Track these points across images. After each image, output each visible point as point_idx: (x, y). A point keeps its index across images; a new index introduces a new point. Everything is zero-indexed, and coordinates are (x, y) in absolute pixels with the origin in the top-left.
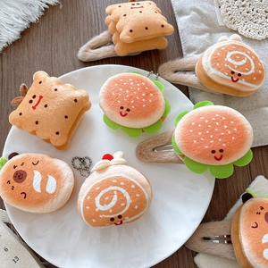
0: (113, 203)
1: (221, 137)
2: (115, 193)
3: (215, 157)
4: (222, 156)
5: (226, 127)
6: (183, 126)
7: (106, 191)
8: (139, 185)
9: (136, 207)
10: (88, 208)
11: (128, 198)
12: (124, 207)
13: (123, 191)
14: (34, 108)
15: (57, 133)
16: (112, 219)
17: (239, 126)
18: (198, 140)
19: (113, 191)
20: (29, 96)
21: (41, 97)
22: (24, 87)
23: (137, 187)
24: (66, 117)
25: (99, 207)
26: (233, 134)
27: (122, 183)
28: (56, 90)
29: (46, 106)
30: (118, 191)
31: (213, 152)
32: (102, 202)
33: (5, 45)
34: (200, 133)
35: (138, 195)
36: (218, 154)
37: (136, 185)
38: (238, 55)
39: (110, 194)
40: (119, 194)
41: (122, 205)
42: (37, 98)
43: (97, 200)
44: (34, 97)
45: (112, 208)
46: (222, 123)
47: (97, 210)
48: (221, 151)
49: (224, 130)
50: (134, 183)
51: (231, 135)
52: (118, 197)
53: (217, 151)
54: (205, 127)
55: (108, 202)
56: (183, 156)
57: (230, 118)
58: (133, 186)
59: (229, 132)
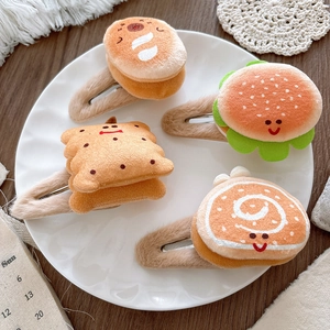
1: (280, 103)
3: (270, 130)
4: (279, 129)
5: (287, 91)
6: (230, 87)
17: (305, 92)
18: (249, 105)
26: (297, 101)
31: (268, 122)
33: (90, 17)
34: (252, 97)
36: (274, 126)
38: (250, 201)
46: (284, 86)
48: (279, 122)
49: (285, 95)
51: (294, 103)
53: (274, 122)
54: (260, 89)
56: (227, 128)
57: (294, 80)
59: (292, 98)
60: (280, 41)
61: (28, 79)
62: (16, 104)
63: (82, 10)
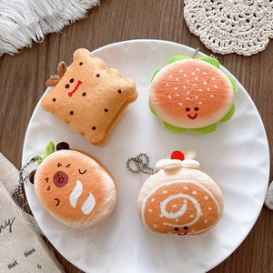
0: (180, 213)
2: (185, 201)
7: (174, 197)
8: (213, 198)
9: (206, 221)
10: (150, 211)
11: (199, 210)
12: (193, 219)
13: (195, 201)
14: (70, 95)
15: (94, 128)
16: (177, 229)
19: (183, 199)
20: (65, 80)
21: (80, 83)
22: (63, 65)
23: (210, 199)
24: (106, 110)
25: (164, 213)
27: (194, 193)
28: (98, 76)
29: (84, 94)
30: (188, 201)
32: (169, 209)
35: (210, 209)
37: (210, 198)
39: (180, 202)
40: (190, 204)
41: (191, 216)
42: (75, 83)
43: (163, 204)
44: (72, 81)
45: (179, 218)
47: (161, 216)
50: (208, 195)
52: (188, 207)
55: (175, 211)
58: (206, 198)
60: (241, 41)
61: (19, 89)
62: (12, 113)
63: (59, 17)
